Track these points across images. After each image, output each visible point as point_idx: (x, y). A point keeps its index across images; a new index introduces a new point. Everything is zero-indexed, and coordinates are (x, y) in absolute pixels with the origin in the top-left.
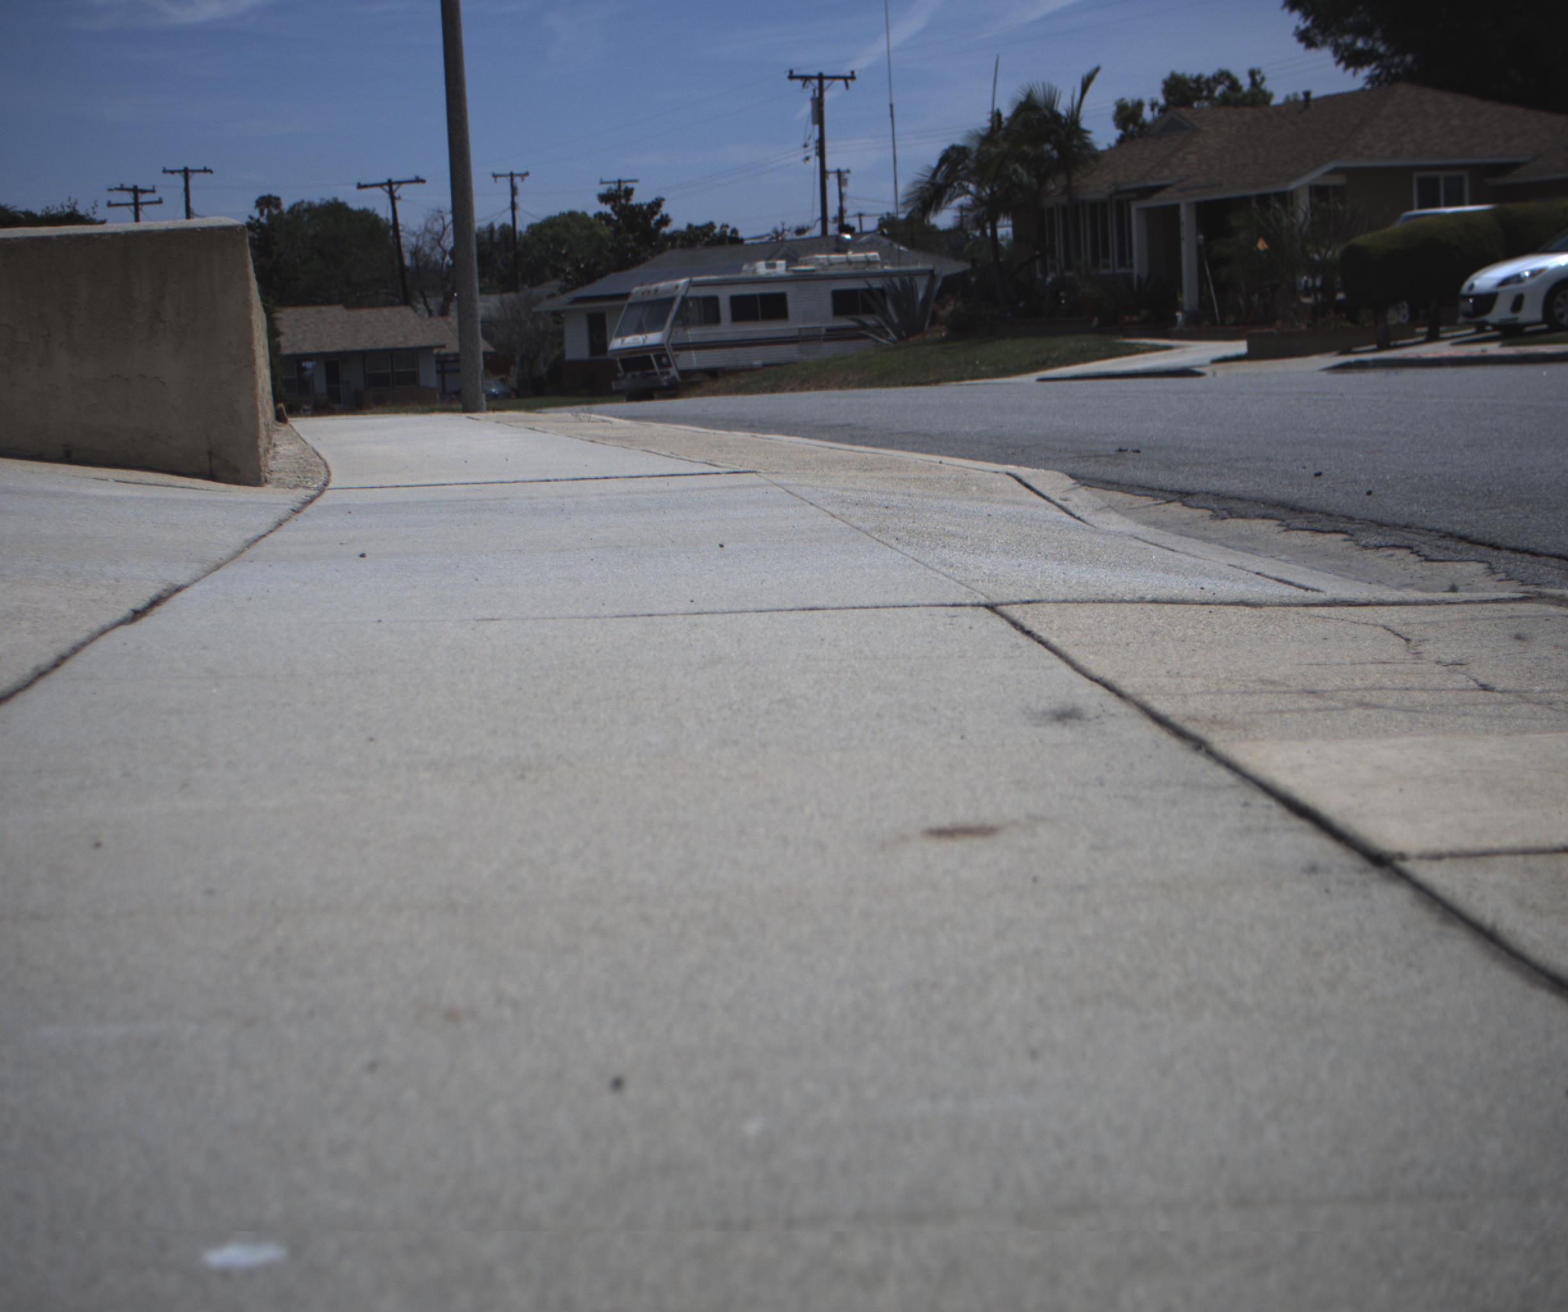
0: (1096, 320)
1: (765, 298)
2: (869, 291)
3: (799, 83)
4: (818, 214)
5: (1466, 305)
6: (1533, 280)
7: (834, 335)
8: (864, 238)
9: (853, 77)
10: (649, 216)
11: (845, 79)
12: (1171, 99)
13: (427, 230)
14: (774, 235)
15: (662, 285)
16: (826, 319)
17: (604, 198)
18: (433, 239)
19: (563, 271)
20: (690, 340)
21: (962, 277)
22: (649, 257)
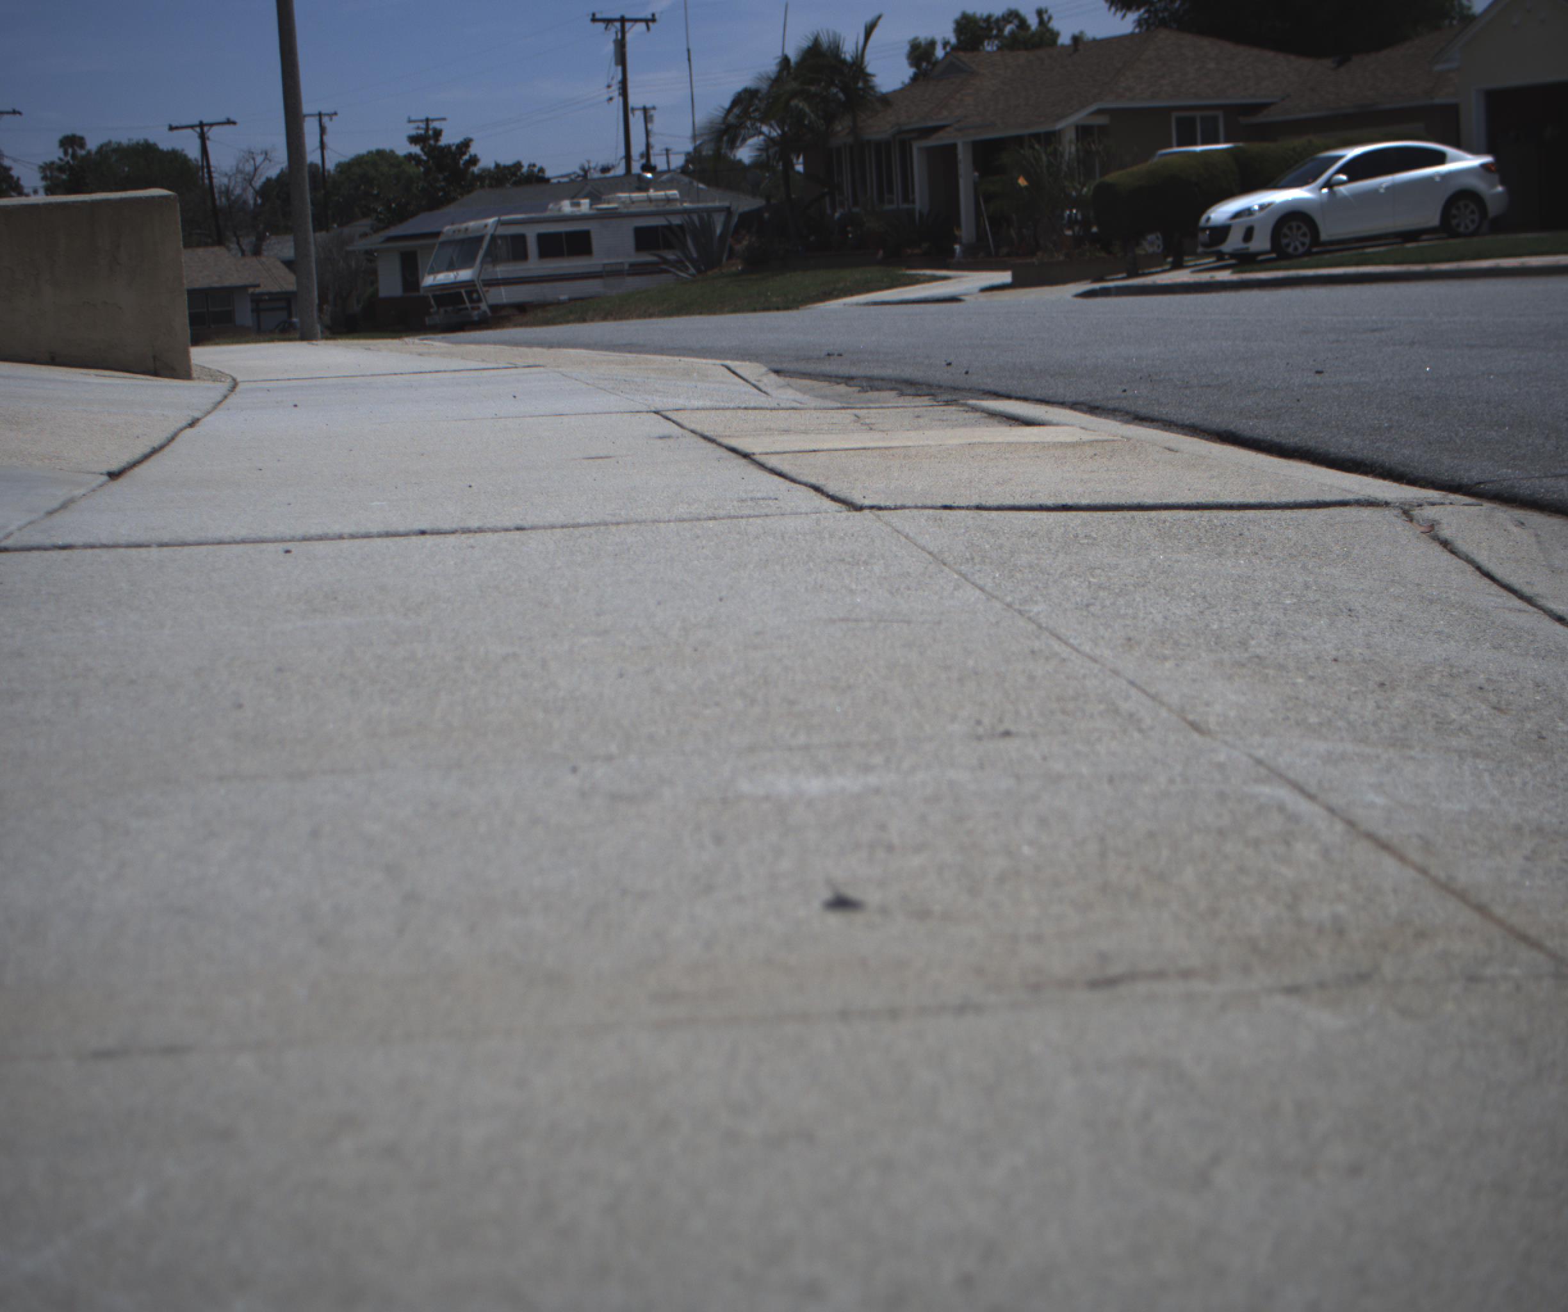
0: (881, 253)
1: (571, 235)
2: (669, 227)
3: (602, 25)
4: (622, 152)
5: (1204, 237)
6: (1263, 213)
7: (637, 270)
8: (665, 177)
9: (653, 20)
10: (458, 156)
11: (647, 21)
12: (962, 38)
13: (239, 171)
14: (581, 173)
15: (472, 224)
16: (629, 255)
17: (413, 140)
18: (245, 179)
19: (375, 210)
20: (499, 277)
21: (757, 212)
22: (459, 197)
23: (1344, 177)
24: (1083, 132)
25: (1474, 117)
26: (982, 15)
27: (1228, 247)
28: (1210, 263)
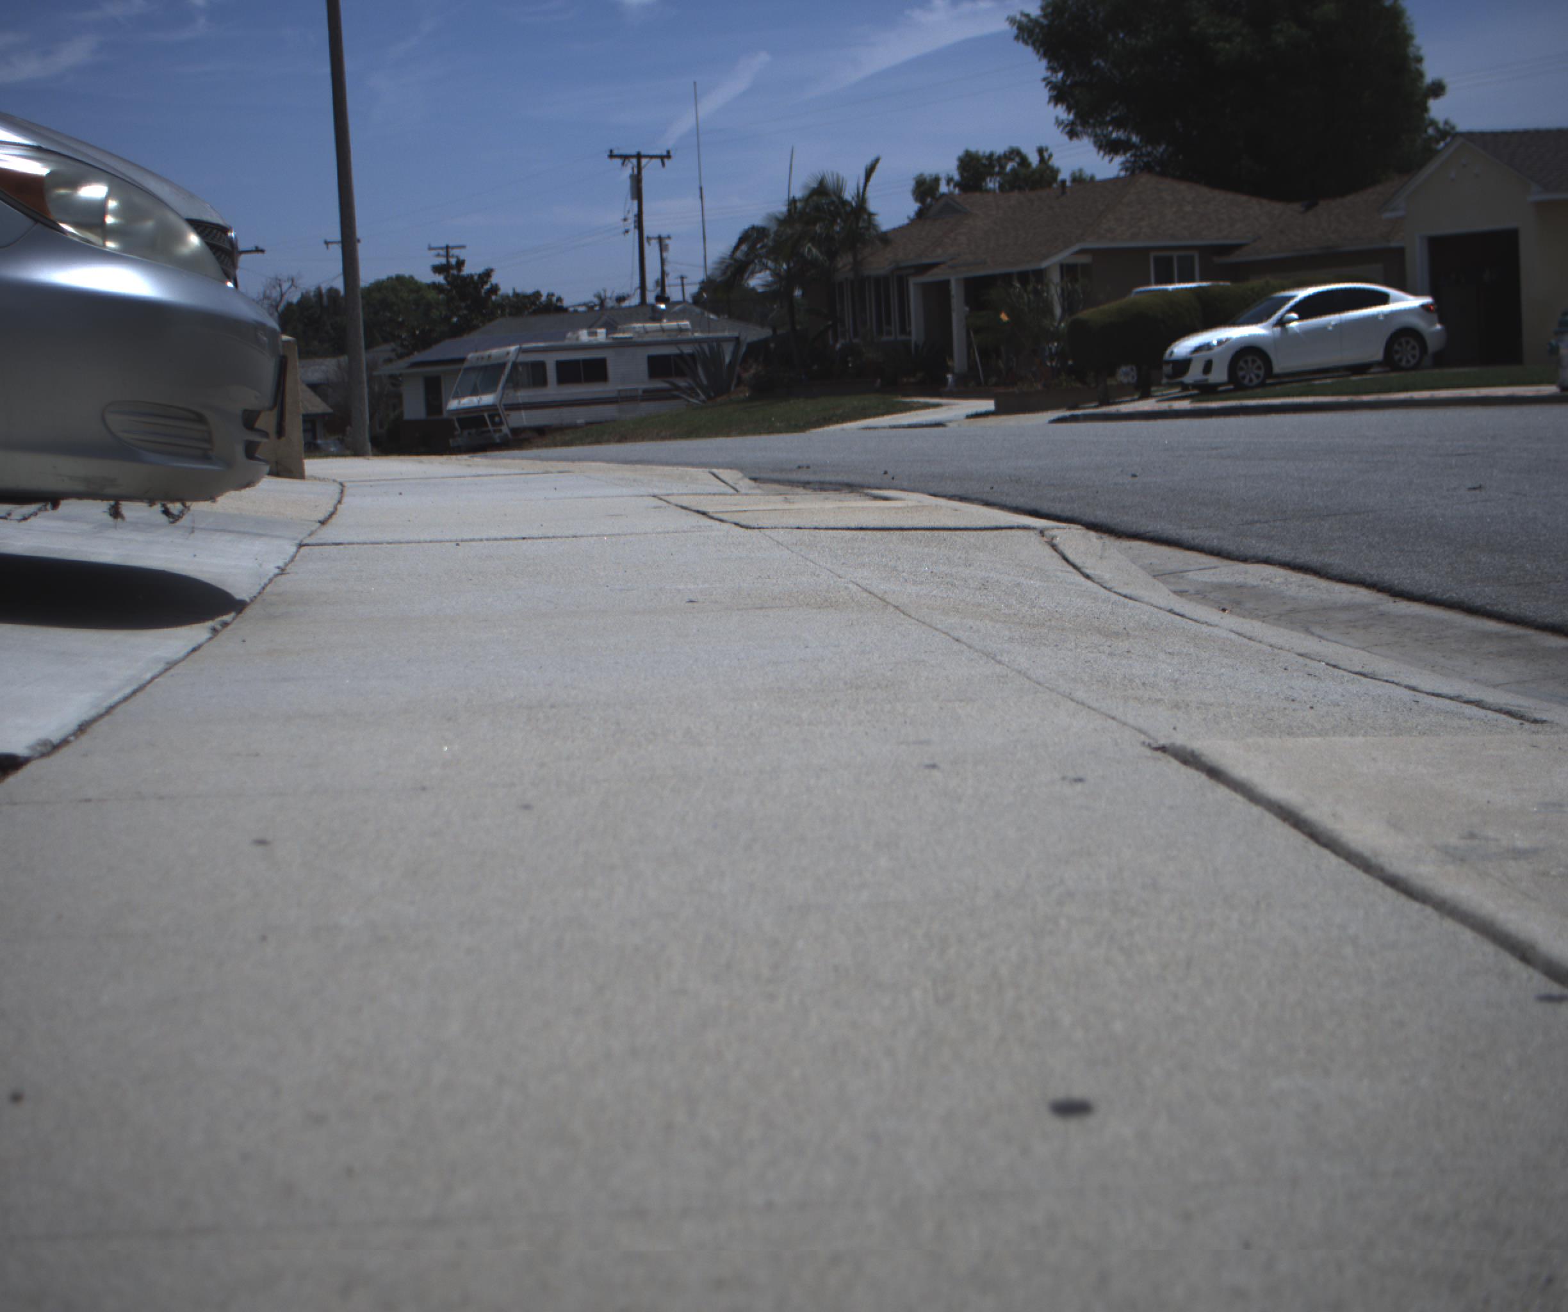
0: (879, 381)
1: (586, 362)
2: (681, 356)
3: (619, 161)
5: (1168, 369)
6: (1220, 348)
7: (650, 395)
8: (677, 308)
9: (668, 157)
10: (480, 286)
11: (662, 157)
12: (965, 175)
13: (266, 296)
14: (598, 302)
15: (495, 352)
16: (642, 382)
17: (437, 269)
18: (270, 306)
19: (399, 337)
20: (520, 401)
21: (764, 342)
22: (481, 325)
23: (1294, 315)
24: (1068, 270)
25: (1418, 261)
26: (984, 153)
27: (1189, 378)
28: (1175, 393)
